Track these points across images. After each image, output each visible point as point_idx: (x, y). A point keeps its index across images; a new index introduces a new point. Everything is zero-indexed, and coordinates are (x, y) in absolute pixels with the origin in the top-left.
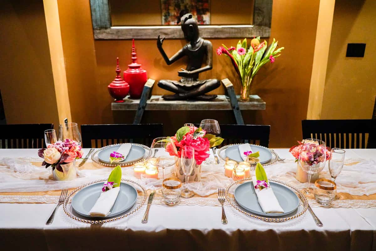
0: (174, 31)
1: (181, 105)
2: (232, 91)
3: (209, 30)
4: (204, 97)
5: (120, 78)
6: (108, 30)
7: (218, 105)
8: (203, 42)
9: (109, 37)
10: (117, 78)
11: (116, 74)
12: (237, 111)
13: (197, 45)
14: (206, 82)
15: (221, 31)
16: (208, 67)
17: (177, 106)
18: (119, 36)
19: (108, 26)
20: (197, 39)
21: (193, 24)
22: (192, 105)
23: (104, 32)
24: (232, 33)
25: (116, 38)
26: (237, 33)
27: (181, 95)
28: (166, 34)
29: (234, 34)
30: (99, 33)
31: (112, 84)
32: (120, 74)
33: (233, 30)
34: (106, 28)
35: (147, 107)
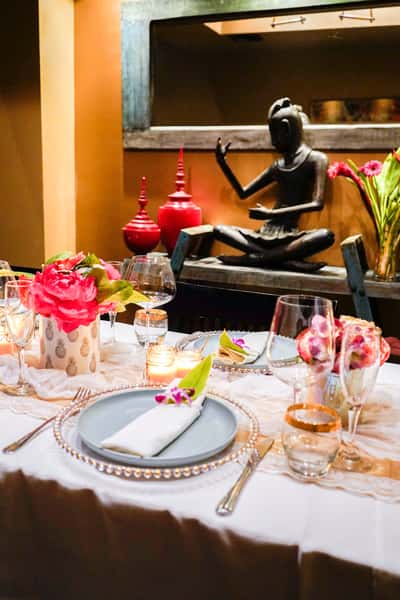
0: (260, 135)
1: (246, 273)
2: (351, 253)
3: (329, 134)
4: (298, 265)
5: (145, 214)
6: (145, 133)
7: (322, 282)
8: (309, 155)
9: (147, 145)
10: (140, 214)
11: (139, 206)
12: (360, 298)
13: (296, 160)
14: (304, 234)
15: (354, 135)
16: (314, 204)
17: (239, 275)
18: (162, 144)
19: (147, 126)
20: (296, 149)
21: (290, 117)
22: (268, 276)
23: (140, 136)
24: (378, 139)
25: (158, 146)
26: (389, 139)
27: (253, 256)
28: (244, 141)
29: (381, 143)
30: (131, 139)
31: (130, 224)
32: (146, 207)
33: (380, 134)
34: (143, 129)
35: (183, 271)
